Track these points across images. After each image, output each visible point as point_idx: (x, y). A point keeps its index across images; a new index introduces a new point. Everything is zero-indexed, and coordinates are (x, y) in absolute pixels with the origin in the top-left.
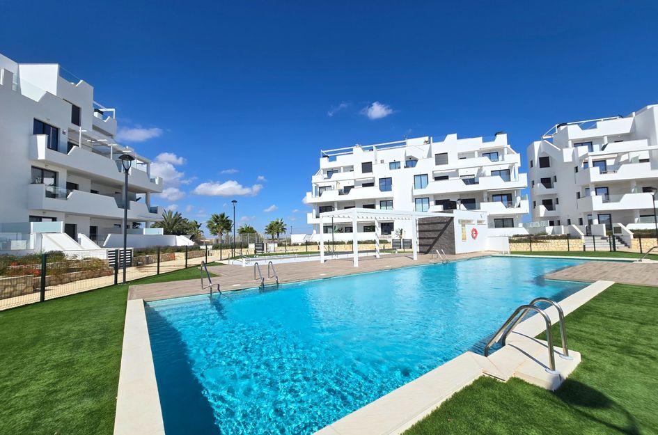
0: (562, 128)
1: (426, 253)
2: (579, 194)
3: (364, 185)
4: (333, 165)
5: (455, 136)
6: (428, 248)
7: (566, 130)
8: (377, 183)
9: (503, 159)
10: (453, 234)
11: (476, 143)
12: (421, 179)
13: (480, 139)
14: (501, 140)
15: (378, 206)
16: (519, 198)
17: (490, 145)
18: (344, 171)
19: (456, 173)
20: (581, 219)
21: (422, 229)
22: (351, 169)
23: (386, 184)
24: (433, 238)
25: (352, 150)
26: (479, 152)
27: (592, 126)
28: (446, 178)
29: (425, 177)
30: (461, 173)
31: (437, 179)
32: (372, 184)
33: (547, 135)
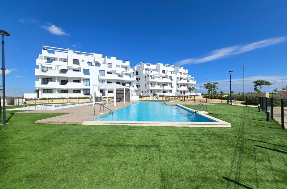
0: (143, 64)
1: (119, 101)
2: (146, 84)
3: (74, 70)
4: (51, 55)
5: (115, 58)
6: (120, 99)
7: (144, 65)
8: (82, 70)
9: (128, 70)
10: (129, 95)
11: (120, 62)
12: (102, 72)
13: (122, 61)
14: (128, 63)
15: (82, 82)
16: (133, 84)
17: (124, 64)
18: (59, 61)
19: (115, 72)
20: (146, 92)
21: (118, 92)
22: (65, 60)
23: (86, 72)
24: (122, 96)
25: (67, 51)
26: (121, 66)
27: (149, 65)
28: (111, 73)
29: (103, 72)
30: (117, 72)
31: (108, 73)
32: (78, 71)
33: (138, 64)
